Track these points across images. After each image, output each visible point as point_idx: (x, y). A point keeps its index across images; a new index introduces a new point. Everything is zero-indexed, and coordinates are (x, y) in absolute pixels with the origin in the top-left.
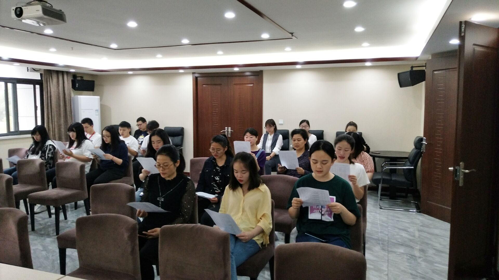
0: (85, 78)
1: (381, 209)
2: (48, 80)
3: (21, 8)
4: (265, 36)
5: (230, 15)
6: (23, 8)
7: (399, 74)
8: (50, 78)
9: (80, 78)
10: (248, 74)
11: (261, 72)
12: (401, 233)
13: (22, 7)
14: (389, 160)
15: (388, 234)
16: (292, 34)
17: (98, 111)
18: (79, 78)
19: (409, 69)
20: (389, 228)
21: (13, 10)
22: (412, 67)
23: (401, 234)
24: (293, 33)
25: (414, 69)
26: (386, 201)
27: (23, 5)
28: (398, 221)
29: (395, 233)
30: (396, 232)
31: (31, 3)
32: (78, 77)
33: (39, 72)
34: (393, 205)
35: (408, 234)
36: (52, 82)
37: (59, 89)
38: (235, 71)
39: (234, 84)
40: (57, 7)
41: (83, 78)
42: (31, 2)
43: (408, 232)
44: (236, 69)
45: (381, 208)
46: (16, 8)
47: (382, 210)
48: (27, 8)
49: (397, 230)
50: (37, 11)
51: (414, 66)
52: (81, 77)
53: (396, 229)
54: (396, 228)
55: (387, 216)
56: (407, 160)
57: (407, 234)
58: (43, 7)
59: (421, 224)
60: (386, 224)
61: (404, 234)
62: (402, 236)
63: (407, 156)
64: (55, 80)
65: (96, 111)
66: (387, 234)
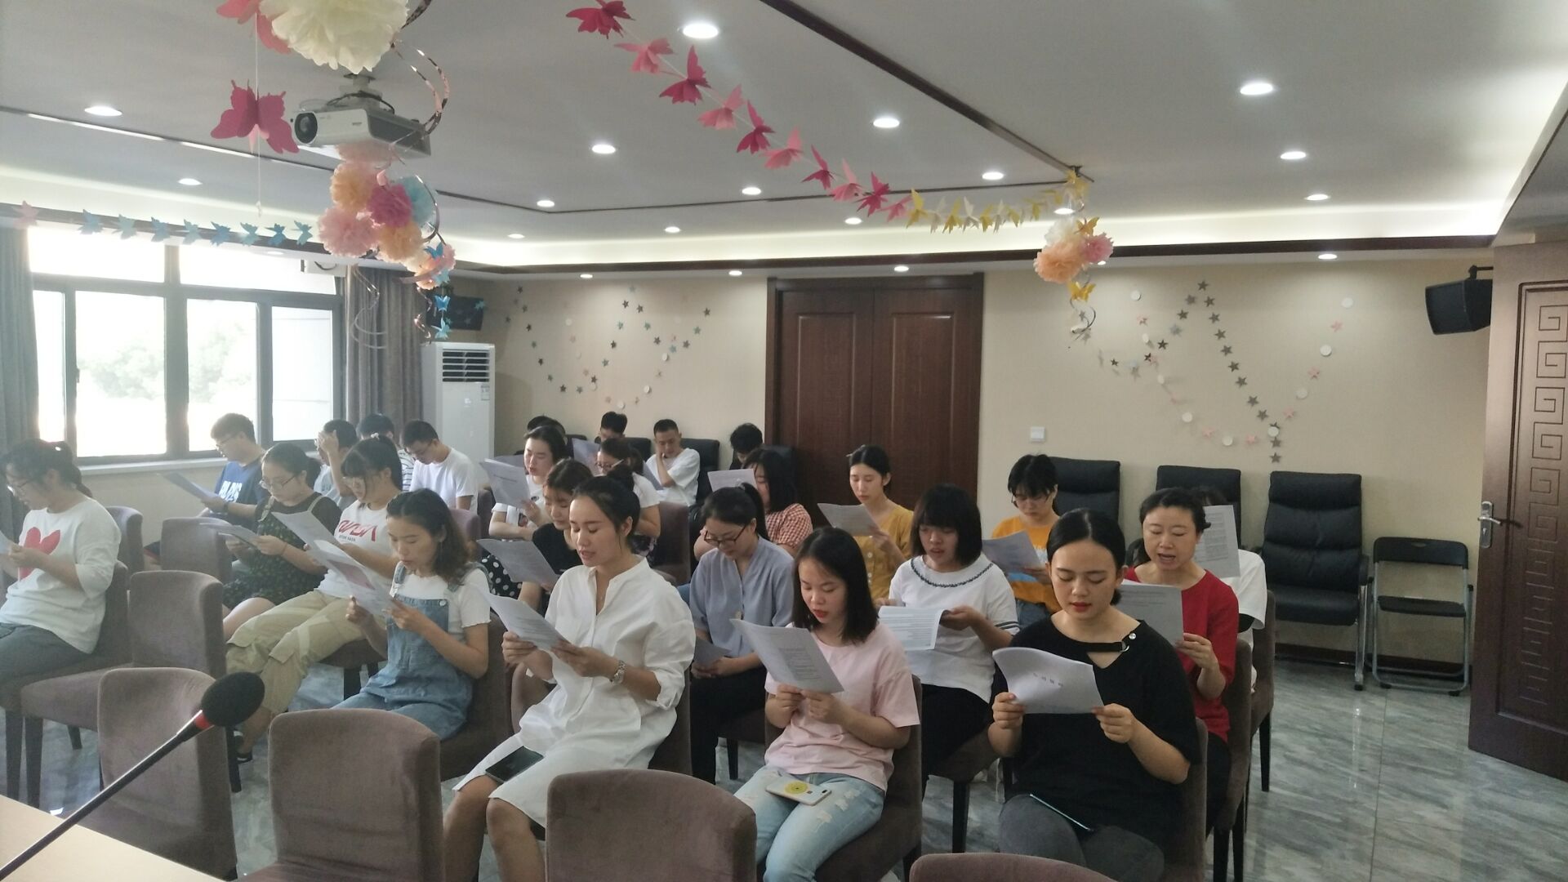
3: (312, 117)
4: (993, 175)
5: (887, 122)
6: (318, 116)
7: (1430, 293)
10: (938, 282)
11: (978, 279)
13: (315, 114)
16: (1077, 169)
17: (488, 387)
19: (1464, 276)
21: (292, 120)
22: (1474, 270)
24: (1080, 167)
25: (1480, 276)
27: (319, 107)
28: (1414, 769)
29: (1403, 810)
33: (332, 274)
35: (1445, 814)
38: (900, 273)
39: (892, 314)
42: (338, 99)
43: (1445, 806)
44: (901, 269)
46: (300, 117)
50: (355, 127)
51: (1478, 266)
53: (1404, 795)
54: (1404, 790)
55: (1379, 754)
58: (371, 114)
59: (1490, 784)
61: (1429, 814)
62: (1421, 817)
65: (484, 389)
66: (1374, 809)
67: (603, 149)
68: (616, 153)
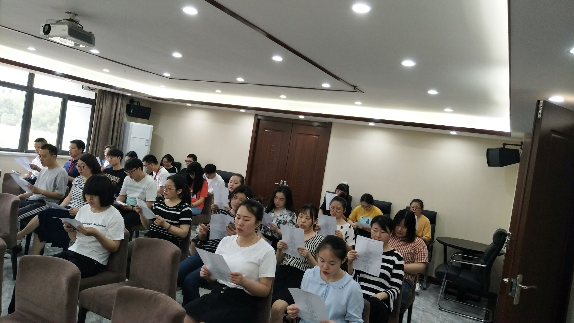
1: (440, 311)
2: (102, 101)
3: (49, 26)
7: (488, 150)
8: (104, 98)
9: (137, 103)
10: (316, 124)
11: (330, 124)
13: (51, 25)
16: (355, 87)
17: (149, 141)
19: (501, 146)
21: (43, 26)
22: (504, 144)
25: (507, 147)
26: (451, 302)
31: (61, 21)
32: (135, 102)
33: (94, 91)
36: (105, 103)
37: (111, 112)
38: (301, 118)
39: (298, 133)
44: (302, 117)
50: (63, 31)
51: (506, 143)
56: (482, 255)
63: (483, 251)
64: (109, 102)
65: (147, 142)
67: (177, 55)
68: (182, 57)
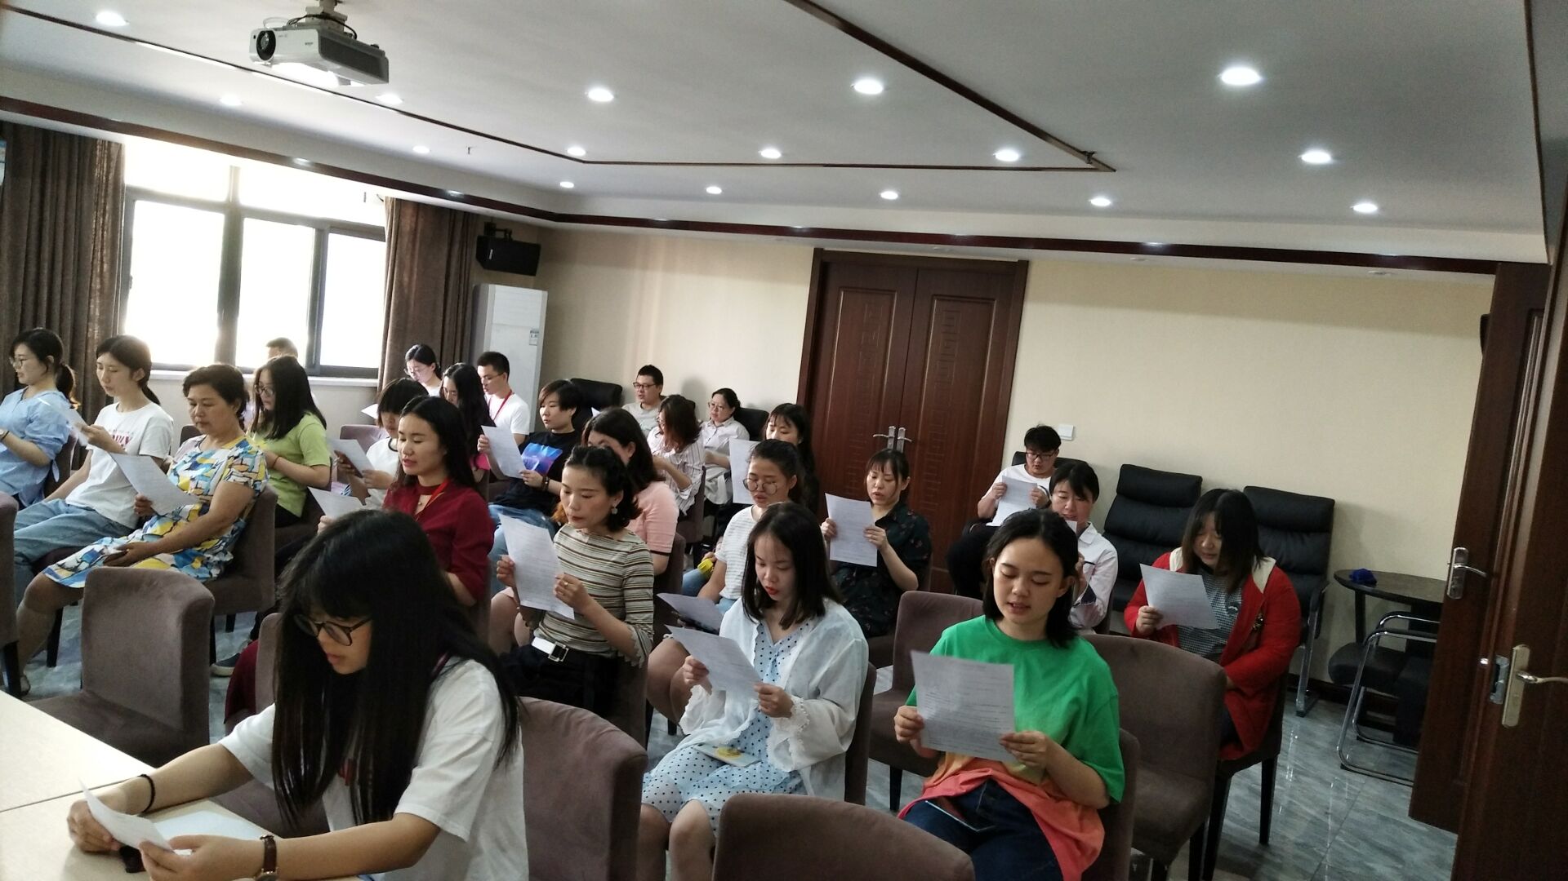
0: (515, 237)
1: (1343, 771)
3: (271, 34)
4: (1008, 155)
5: (869, 86)
6: (276, 33)
7: (1485, 320)
9: (501, 232)
12: (1372, 861)
14: (1408, 609)
15: (1323, 858)
16: (1088, 156)
17: (537, 333)
18: (500, 235)
20: (1337, 837)
21: (255, 37)
23: (1368, 864)
24: (1093, 153)
26: (1377, 748)
27: (281, 25)
28: (1384, 819)
29: (1352, 858)
30: (1359, 855)
31: (300, 21)
32: (497, 230)
34: (1394, 765)
35: (1397, 868)
39: (936, 295)
40: (365, 38)
41: (510, 233)
42: (299, 19)
43: (1402, 862)
45: (1343, 767)
46: (262, 34)
47: (1347, 774)
48: (286, 36)
49: (1363, 849)
50: (307, 46)
52: (505, 231)
53: (1363, 844)
54: (1365, 840)
55: (1353, 798)
57: (1393, 867)
58: (327, 36)
60: (1336, 820)
61: (1381, 867)
62: (1371, 869)
65: (534, 335)
66: (1323, 854)
67: (600, 95)
68: (612, 103)
